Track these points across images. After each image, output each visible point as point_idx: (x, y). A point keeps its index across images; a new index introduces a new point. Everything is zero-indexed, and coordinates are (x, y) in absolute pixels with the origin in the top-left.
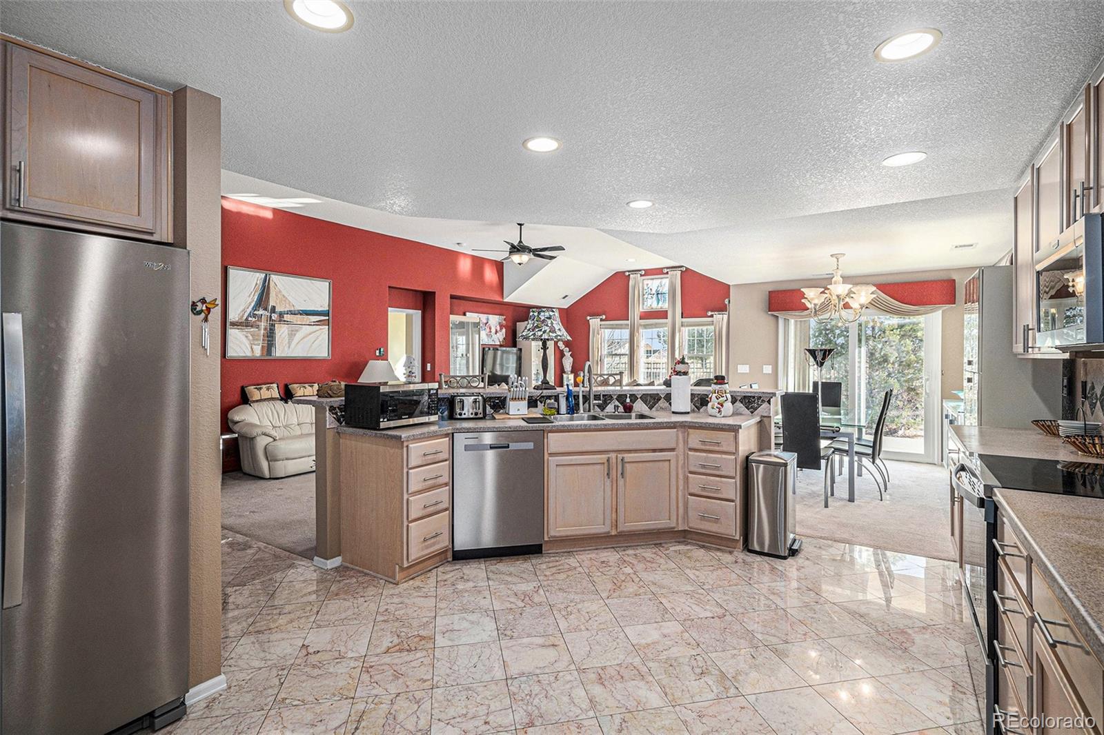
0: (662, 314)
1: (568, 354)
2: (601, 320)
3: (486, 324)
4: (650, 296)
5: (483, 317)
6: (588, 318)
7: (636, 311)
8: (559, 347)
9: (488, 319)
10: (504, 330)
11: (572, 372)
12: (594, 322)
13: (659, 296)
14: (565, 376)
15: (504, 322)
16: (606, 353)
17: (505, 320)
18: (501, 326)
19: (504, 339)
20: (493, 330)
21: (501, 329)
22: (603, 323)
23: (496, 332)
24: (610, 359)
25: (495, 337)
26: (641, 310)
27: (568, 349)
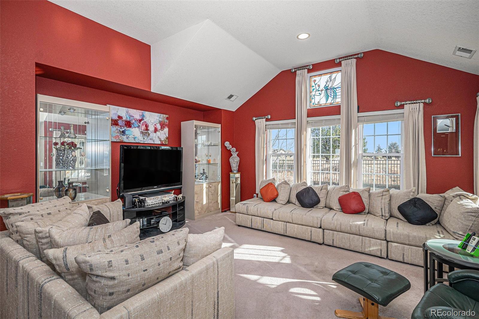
0: (335, 110)
1: (235, 155)
2: (267, 120)
3: (140, 121)
4: (317, 92)
5: (136, 114)
6: (254, 119)
7: (302, 109)
8: (226, 147)
9: (143, 116)
10: (166, 130)
11: (239, 171)
12: (260, 123)
13: (329, 91)
14: (231, 175)
15: (166, 121)
16: (271, 153)
17: (167, 118)
18: (163, 126)
19: (167, 138)
20: (151, 128)
21: (162, 127)
22: (268, 123)
23: (156, 130)
24: (275, 158)
25: (153, 135)
26: (308, 108)
27: (234, 149)
